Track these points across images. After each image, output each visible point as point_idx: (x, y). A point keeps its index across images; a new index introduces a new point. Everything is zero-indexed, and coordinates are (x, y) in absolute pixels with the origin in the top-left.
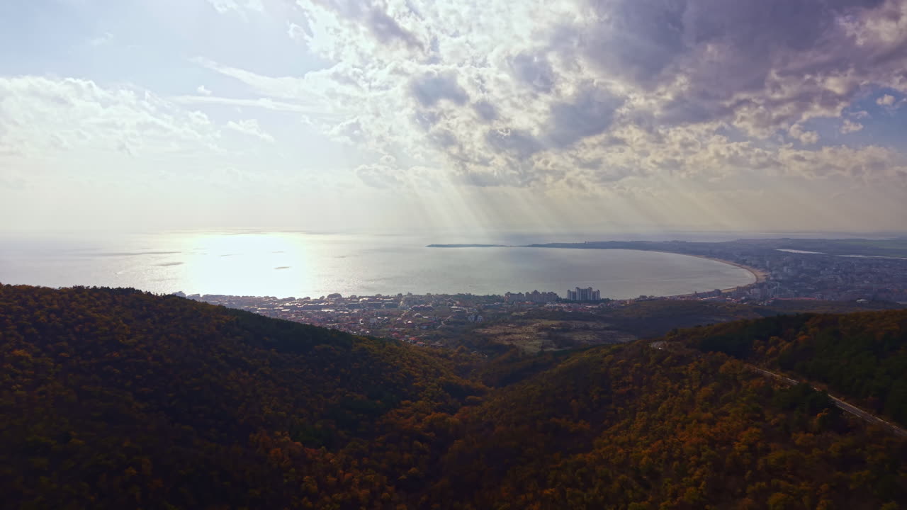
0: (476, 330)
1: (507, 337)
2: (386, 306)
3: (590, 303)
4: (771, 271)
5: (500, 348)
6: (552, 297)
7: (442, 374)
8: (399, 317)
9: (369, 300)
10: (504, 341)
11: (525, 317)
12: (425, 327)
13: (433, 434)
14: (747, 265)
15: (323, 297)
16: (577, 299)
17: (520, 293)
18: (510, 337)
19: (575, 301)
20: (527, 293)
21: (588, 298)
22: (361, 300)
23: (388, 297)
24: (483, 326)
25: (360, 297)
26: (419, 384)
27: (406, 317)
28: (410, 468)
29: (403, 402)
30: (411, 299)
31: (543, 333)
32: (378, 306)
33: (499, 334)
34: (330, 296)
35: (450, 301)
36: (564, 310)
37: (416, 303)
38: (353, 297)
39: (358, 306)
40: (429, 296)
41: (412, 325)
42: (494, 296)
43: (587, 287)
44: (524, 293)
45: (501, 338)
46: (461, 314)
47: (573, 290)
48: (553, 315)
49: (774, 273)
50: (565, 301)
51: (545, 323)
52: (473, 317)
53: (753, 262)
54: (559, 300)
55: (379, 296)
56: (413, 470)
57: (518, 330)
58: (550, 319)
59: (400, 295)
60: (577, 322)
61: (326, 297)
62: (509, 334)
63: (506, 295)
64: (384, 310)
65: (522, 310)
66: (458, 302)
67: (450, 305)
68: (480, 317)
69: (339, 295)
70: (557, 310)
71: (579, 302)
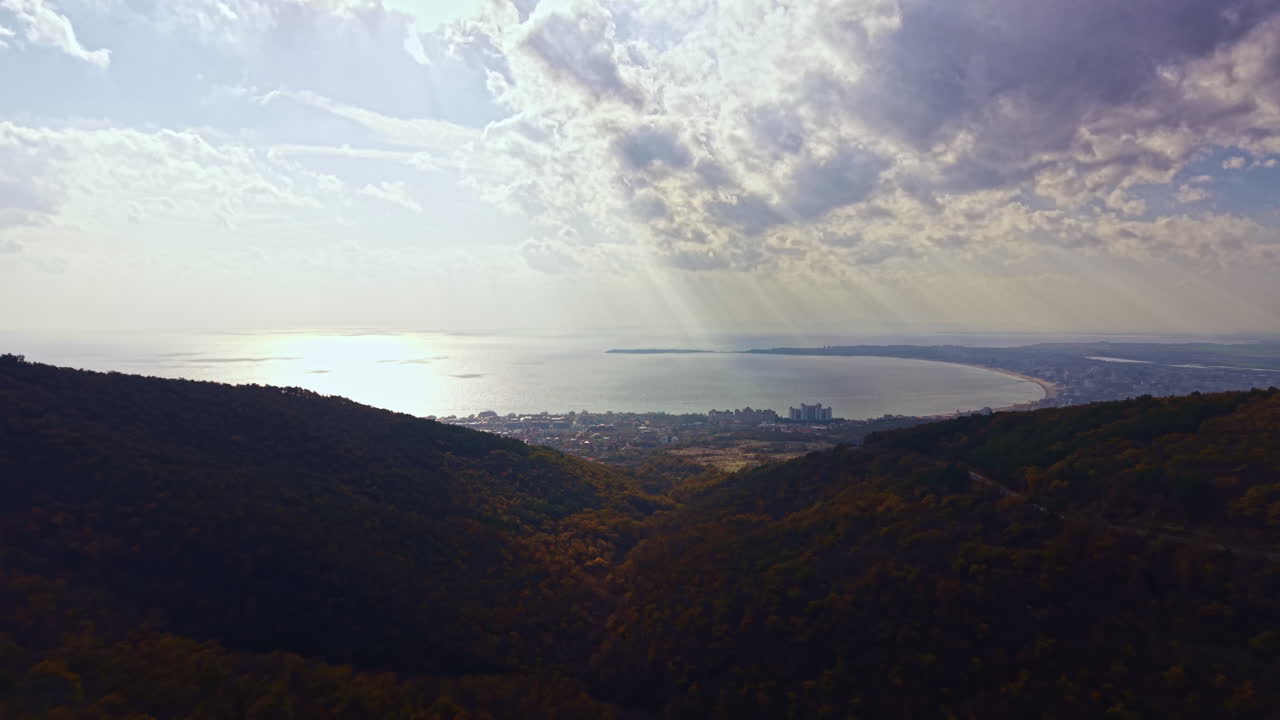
0: (668, 451)
1: (706, 458)
2: (556, 425)
3: (818, 423)
4: (1067, 385)
5: (697, 469)
6: (770, 415)
7: (626, 489)
8: (574, 436)
9: (533, 419)
10: (702, 462)
11: (730, 438)
12: (606, 448)
13: (616, 535)
14: (1038, 376)
15: (473, 416)
16: (802, 418)
17: (728, 411)
18: (710, 458)
19: (800, 422)
20: (737, 411)
21: (817, 417)
22: (522, 419)
23: (557, 416)
24: (678, 447)
25: (521, 416)
26: (602, 495)
27: (581, 437)
28: (595, 558)
29: (585, 510)
30: (585, 418)
31: (751, 455)
32: (544, 426)
33: (698, 456)
34: (483, 414)
35: (638, 420)
36: (782, 430)
37: (592, 423)
38: (512, 416)
39: (520, 425)
40: (610, 414)
41: (590, 446)
42: (694, 415)
43: (815, 404)
44: (732, 410)
45: (699, 459)
46: (651, 435)
47: (797, 406)
48: (765, 435)
49: (1070, 387)
50: (786, 421)
51: (754, 443)
52: (666, 437)
53: (1048, 374)
54: (778, 420)
55: (545, 414)
56: (598, 559)
57: (721, 452)
58: (761, 440)
59: (572, 413)
60: (793, 442)
61: (476, 416)
62: (708, 455)
63: (710, 413)
64: (554, 430)
65: (729, 431)
66: (647, 422)
67: (637, 426)
68: (675, 438)
69: (494, 413)
70: (773, 430)
71: (804, 422)
